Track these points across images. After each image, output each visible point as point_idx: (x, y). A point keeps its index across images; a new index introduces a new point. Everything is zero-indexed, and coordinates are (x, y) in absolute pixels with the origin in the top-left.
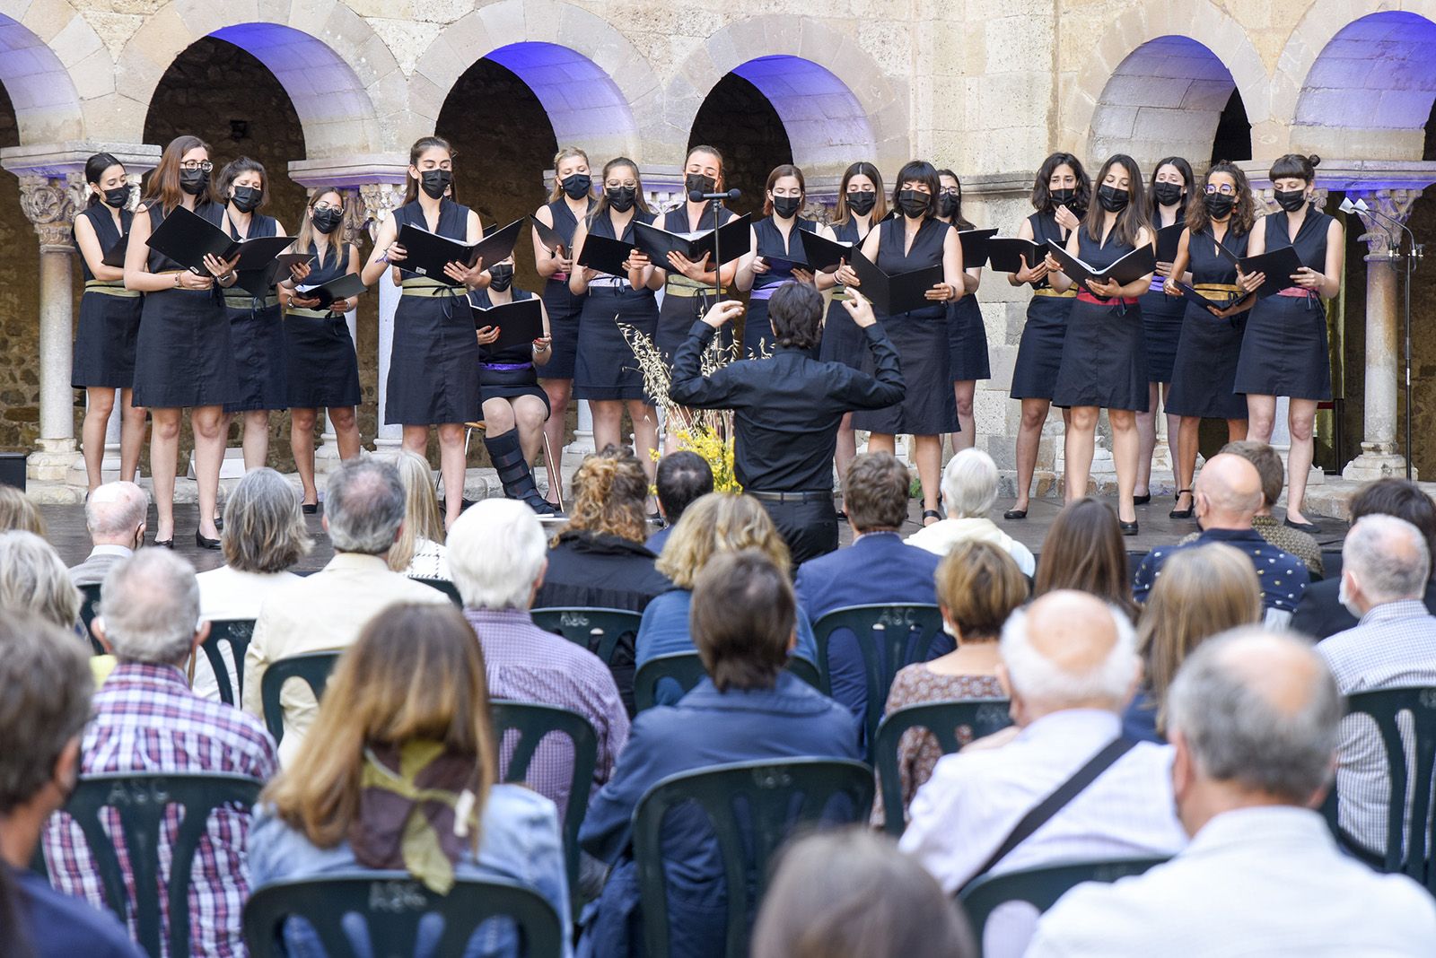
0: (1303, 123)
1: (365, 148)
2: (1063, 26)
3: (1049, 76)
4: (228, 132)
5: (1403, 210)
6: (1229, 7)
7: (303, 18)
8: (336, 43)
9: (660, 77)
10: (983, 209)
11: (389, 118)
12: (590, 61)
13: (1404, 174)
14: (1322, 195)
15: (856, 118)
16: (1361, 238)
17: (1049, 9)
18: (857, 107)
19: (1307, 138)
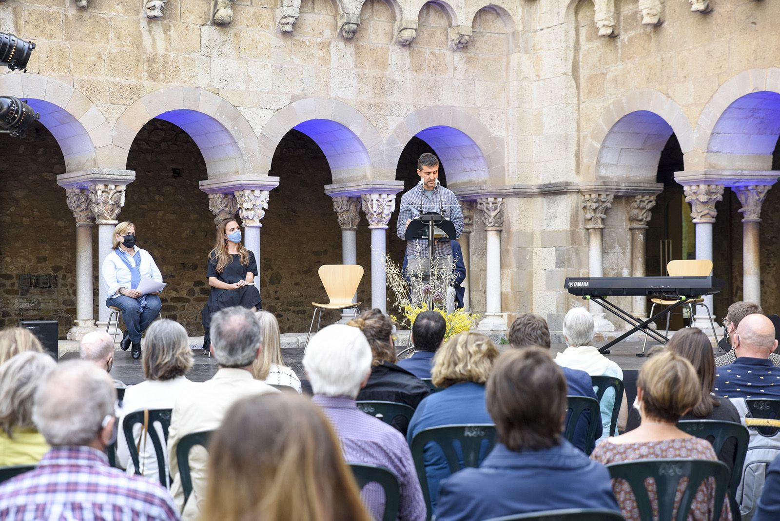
0: (711, 151)
1: (237, 172)
2: (582, 109)
3: (576, 134)
4: (171, 174)
5: (762, 196)
6: (671, 94)
7: (207, 107)
8: (222, 119)
9: (382, 137)
10: (543, 201)
11: (249, 157)
12: (348, 129)
13: (763, 177)
14: (721, 188)
15: (478, 157)
16: (740, 211)
17: (575, 101)
18: (479, 152)
19: (714, 159)
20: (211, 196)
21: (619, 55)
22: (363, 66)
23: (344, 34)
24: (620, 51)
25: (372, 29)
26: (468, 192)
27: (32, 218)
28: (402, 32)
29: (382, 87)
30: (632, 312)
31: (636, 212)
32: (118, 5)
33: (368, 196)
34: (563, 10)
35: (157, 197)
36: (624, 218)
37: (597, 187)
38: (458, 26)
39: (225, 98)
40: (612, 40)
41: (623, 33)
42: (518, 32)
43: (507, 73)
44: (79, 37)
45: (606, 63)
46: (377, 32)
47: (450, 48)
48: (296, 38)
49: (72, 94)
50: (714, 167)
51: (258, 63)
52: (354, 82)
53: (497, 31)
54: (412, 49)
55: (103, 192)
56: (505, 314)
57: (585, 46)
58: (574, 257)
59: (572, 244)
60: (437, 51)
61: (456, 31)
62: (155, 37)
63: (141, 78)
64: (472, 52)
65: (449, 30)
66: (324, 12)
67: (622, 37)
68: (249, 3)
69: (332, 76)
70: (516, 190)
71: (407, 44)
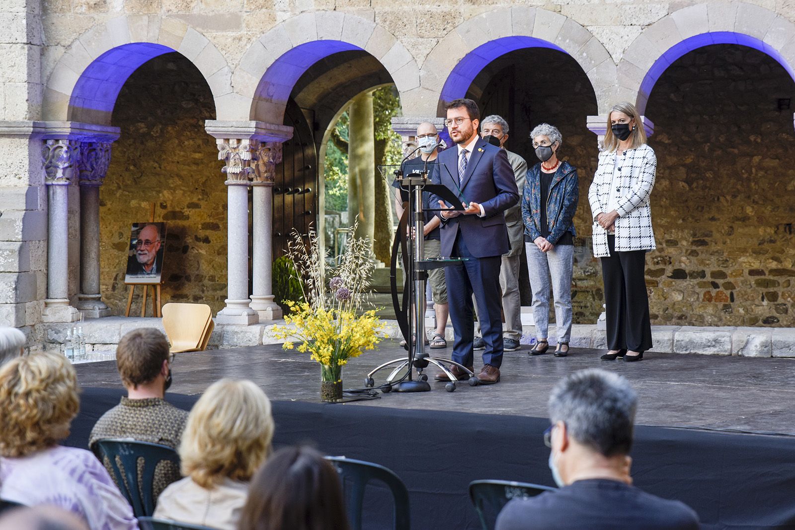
39: (569, 16)
49: (372, 30)
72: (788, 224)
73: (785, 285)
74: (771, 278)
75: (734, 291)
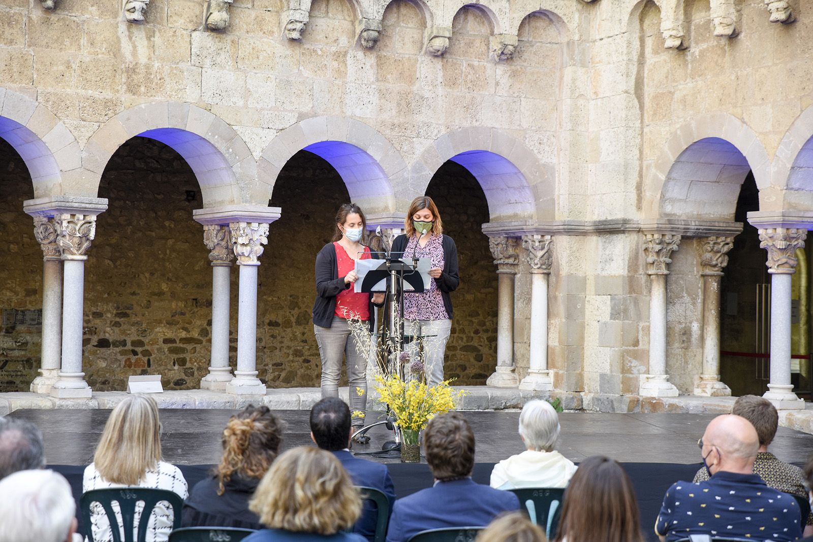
0: (792, 189)
1: (232, 201)
2: (646, 133)
3: (637, 163)
4: (184, 197)
6: (746, 120)
7: (196, 125)
8: (215, 140)
9: (408, 162)
10: (598, 240)
11: (246, 184)
12: (366, 152)
14: (803, 233)
15: (523, 187)
17: (638, 124)
18: (524, 181)
19: (795, 198)
20: (206, 228)
21: (689, 71)
22: (385, 80)
23: (363, 42)
24: (690, 66)
25: (397, 37)
26: (512, 228)
27: (21, 245)
28: (433, 41)
29: (408, 104)
30: (702, 373)
31: (708, 255)
32: (92, 6)
33: (389, 231)
34: (626, 17)
35: (167, 223)
36: (695, 263)
37: (660, 225)
38: (501, 34)
39: (218, 115)
40: (681, 53)
41: (694, 45)
42: (573, 42)
43: (560, 89)
44: (44, 43)
45: (674, 81)
46: (403, 40)
47: (491, 60)
48: (305, 46)
49: (35, 108)
50: (794, 208)
51: (259, 75)
52: (375, 99)
53: (549, 41)
54: (445, 60)
55: (69, 222)
56: (552, 372)
57: (651, 59)
58: (632, 308)
59: (630, 293)
60: (476, 63)
61: (499, 40)
62: (136, 43)
63: (118, 91)
64: (517, 65)
65: (491, 38)
66: (340, 16)
67: (692, 50)
68: (250, 6)
69: (348, 91)
70: (566, 227)
71: (441, 55)
72: (194, 299)
73: (193, 351)
74: (181, 345)
75: (151, 358)
